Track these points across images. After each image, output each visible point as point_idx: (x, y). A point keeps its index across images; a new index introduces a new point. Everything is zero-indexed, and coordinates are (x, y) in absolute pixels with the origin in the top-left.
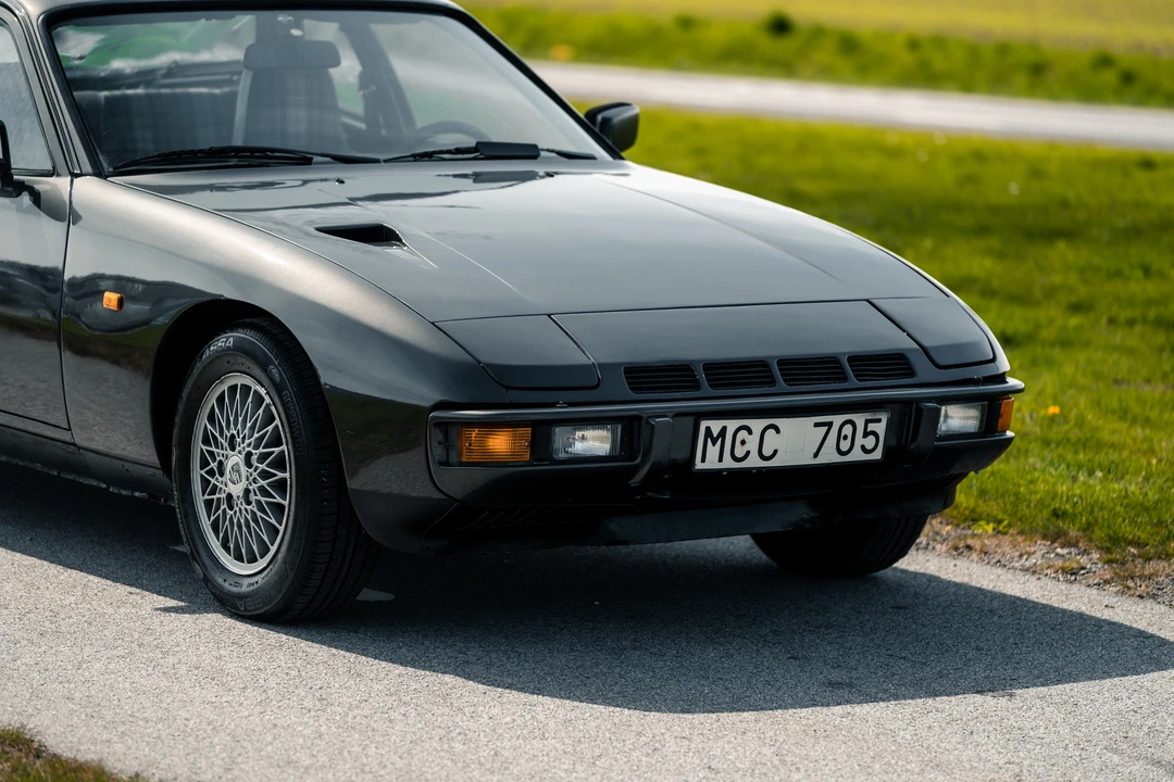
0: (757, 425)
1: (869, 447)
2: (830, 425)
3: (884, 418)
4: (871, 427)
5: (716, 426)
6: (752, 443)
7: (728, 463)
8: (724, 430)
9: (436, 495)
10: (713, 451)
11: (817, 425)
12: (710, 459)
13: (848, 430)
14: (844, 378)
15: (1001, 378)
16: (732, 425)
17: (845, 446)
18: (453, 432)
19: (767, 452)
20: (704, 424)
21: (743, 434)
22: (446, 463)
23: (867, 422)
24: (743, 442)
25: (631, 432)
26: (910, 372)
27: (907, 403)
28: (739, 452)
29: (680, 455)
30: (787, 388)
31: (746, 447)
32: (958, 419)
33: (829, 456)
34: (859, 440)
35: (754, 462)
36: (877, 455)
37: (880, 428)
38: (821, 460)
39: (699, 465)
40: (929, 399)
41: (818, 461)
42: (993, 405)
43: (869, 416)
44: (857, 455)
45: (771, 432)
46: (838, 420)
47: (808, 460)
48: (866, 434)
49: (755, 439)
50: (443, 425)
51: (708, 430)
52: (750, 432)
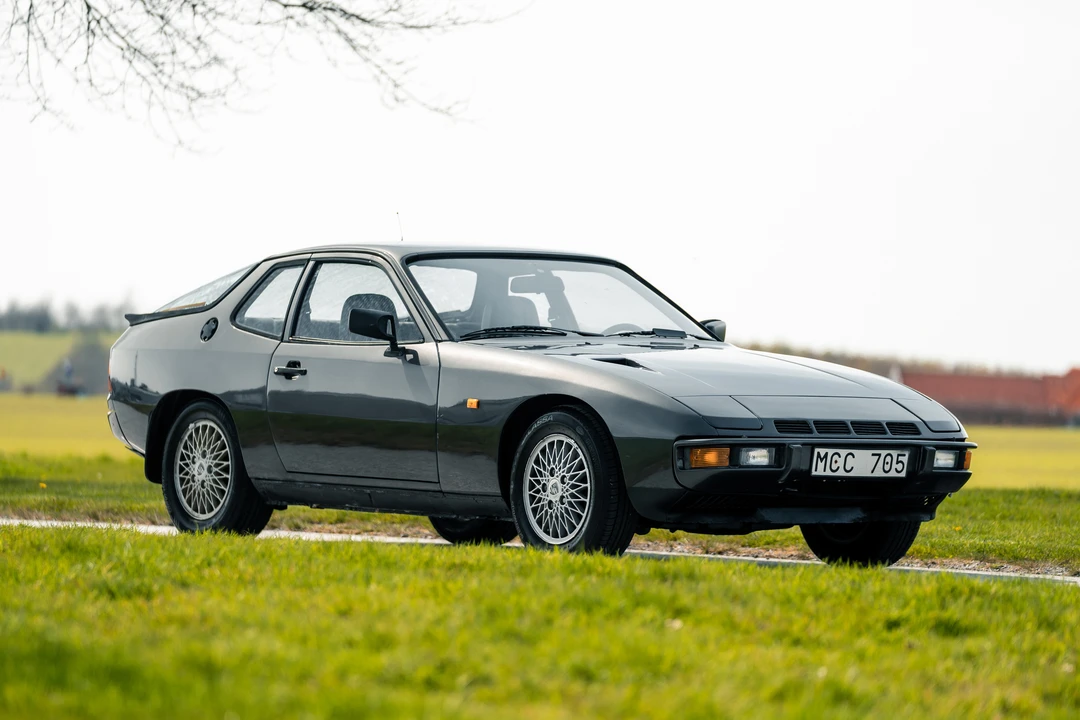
0: (843, 452)
1: (899, 469)
2: (879, 455)
3: (907, 454)
4: (900, 458)
5: (823, 451)
6: (841, 463)
7: (828, 473)
8: (826, 454)
9: (677, 487)
10: (821, 465)
11: (873, 455)
12: (819, 470)
13: (888, 459)
14: (885, 433)
15: (963, 440)
16: (831, 452)
17: (887, 468)
18: (687, 451)
19: (848, 468)
20: (817, 450)
21: (836, 457)
22: (683, 468)
23: (899, 455)
24: (836, 462)
25: (780, 452)
26: (918, 432)
27: (918, 447)
28: (834, 467)
29: (804, 467)
30: (856, 435)
31: (838, 465)
32: (944, 460)
33: (879, 473)
34: (894, 466)
35: (841, 473)
36: (903, 474)
37: (905, 459)
38: (875, 474)
39: (814, 473)
40: (930, 446)
41: (873, 475)
42: (961, 452)
43: (899, 452)
44: (893, 474)
45: (850, 457)
46: (884, 453)
47: (869, 475)
48: (898, 462)
49: (842, 459)
50: (682, 448)
51: (819, 453)
52: (840, 456)
